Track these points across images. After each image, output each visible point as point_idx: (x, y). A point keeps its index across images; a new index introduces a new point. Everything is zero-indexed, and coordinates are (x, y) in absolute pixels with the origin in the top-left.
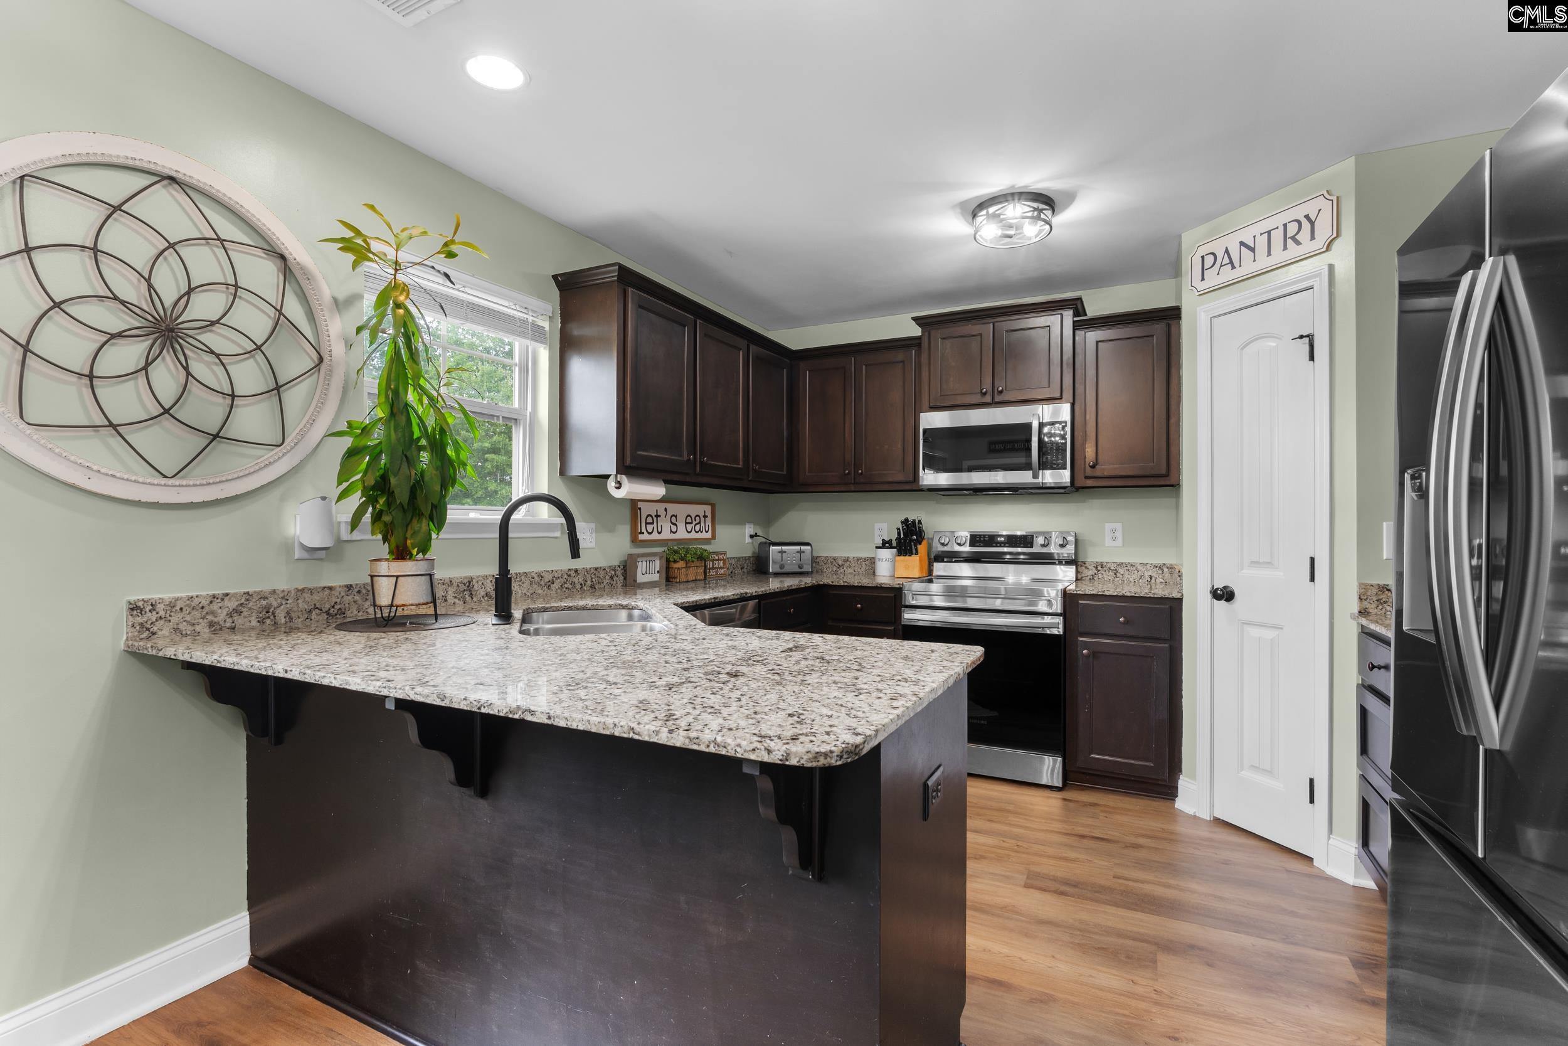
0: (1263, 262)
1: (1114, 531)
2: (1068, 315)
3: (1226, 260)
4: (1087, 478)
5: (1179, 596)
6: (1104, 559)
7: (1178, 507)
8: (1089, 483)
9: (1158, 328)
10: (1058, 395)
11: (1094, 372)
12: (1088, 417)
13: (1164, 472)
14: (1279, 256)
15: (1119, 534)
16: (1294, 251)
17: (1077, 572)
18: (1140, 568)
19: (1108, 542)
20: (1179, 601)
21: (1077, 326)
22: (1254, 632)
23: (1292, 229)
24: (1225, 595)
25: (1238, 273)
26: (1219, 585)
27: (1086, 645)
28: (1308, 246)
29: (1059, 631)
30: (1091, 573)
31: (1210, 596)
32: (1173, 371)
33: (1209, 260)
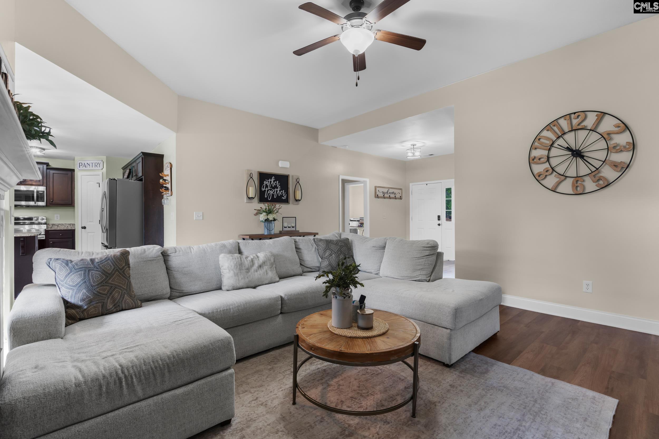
0: (91, 168)
1: (57, 216)
2: (45, 166)
3: (84, 165)
4: (50, 204)
5: (74, 229)
6: (55, 223)
7: (74, 211)
8: (51, 205)
9: (70, 173)
10: (42, 184)
11: (52, 180)
12: (50, 190)
13: (71, 203)
14: (94, 168)
15: (59, 217)
16: (96, 168)
17: (47, 226)
18: (64, 225)
19: (55, 219)
20: (74, 230)
21: (47, 169)
22: (90, 234)
23: (96, 164)
24: (84, 228)
25: (86, 168)
26: (83, 226)
27: (51, 241)
28: (98, 168)
29: (44, 238)
30: (51, 226)
31: (81, 228)
32: (73, 182)
33: (81, 164)
